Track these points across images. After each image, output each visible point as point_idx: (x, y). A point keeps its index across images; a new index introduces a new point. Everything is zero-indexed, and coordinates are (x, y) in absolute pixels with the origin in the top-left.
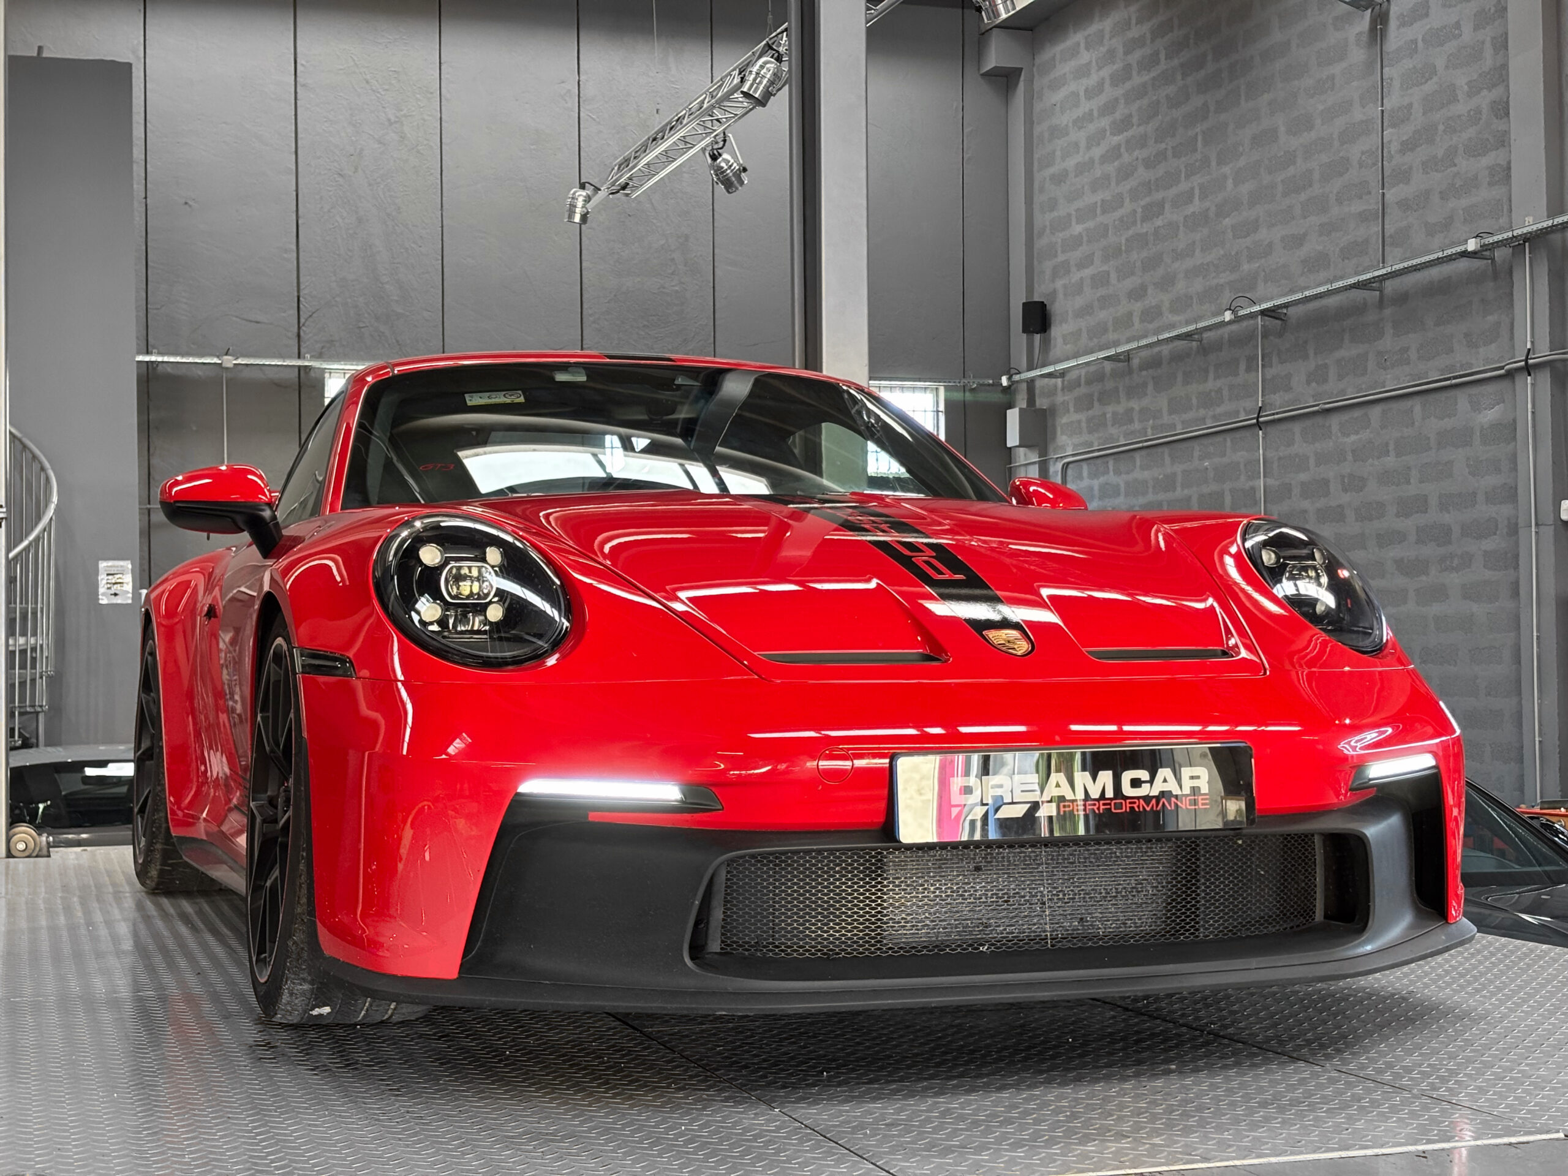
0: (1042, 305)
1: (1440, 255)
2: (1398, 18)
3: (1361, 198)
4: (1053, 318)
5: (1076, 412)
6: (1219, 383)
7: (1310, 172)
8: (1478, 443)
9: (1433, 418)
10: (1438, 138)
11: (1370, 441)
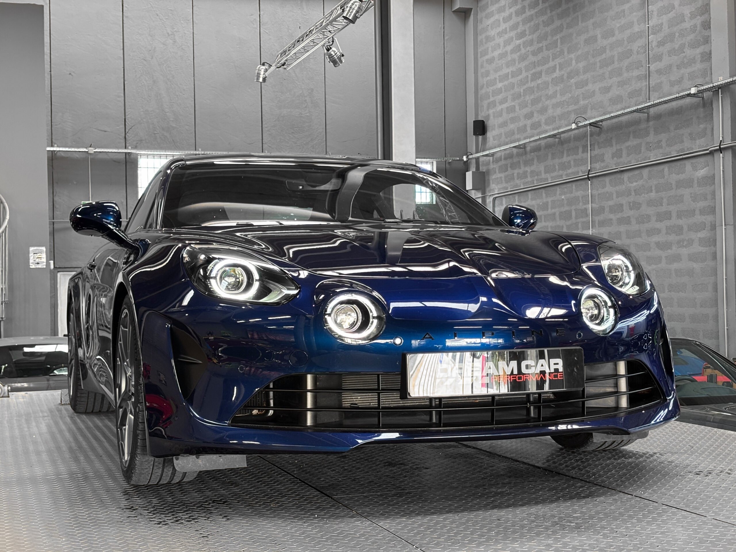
0: (483, 122)
1: (677, 95)
3: (638, 69)
4: (488, 128)
5: (499, 173)
6: (569, 158)
7: (613, 56)
8: (696, 186)
9: (674, 174)
10: (676, 39)
11: (643, 186)
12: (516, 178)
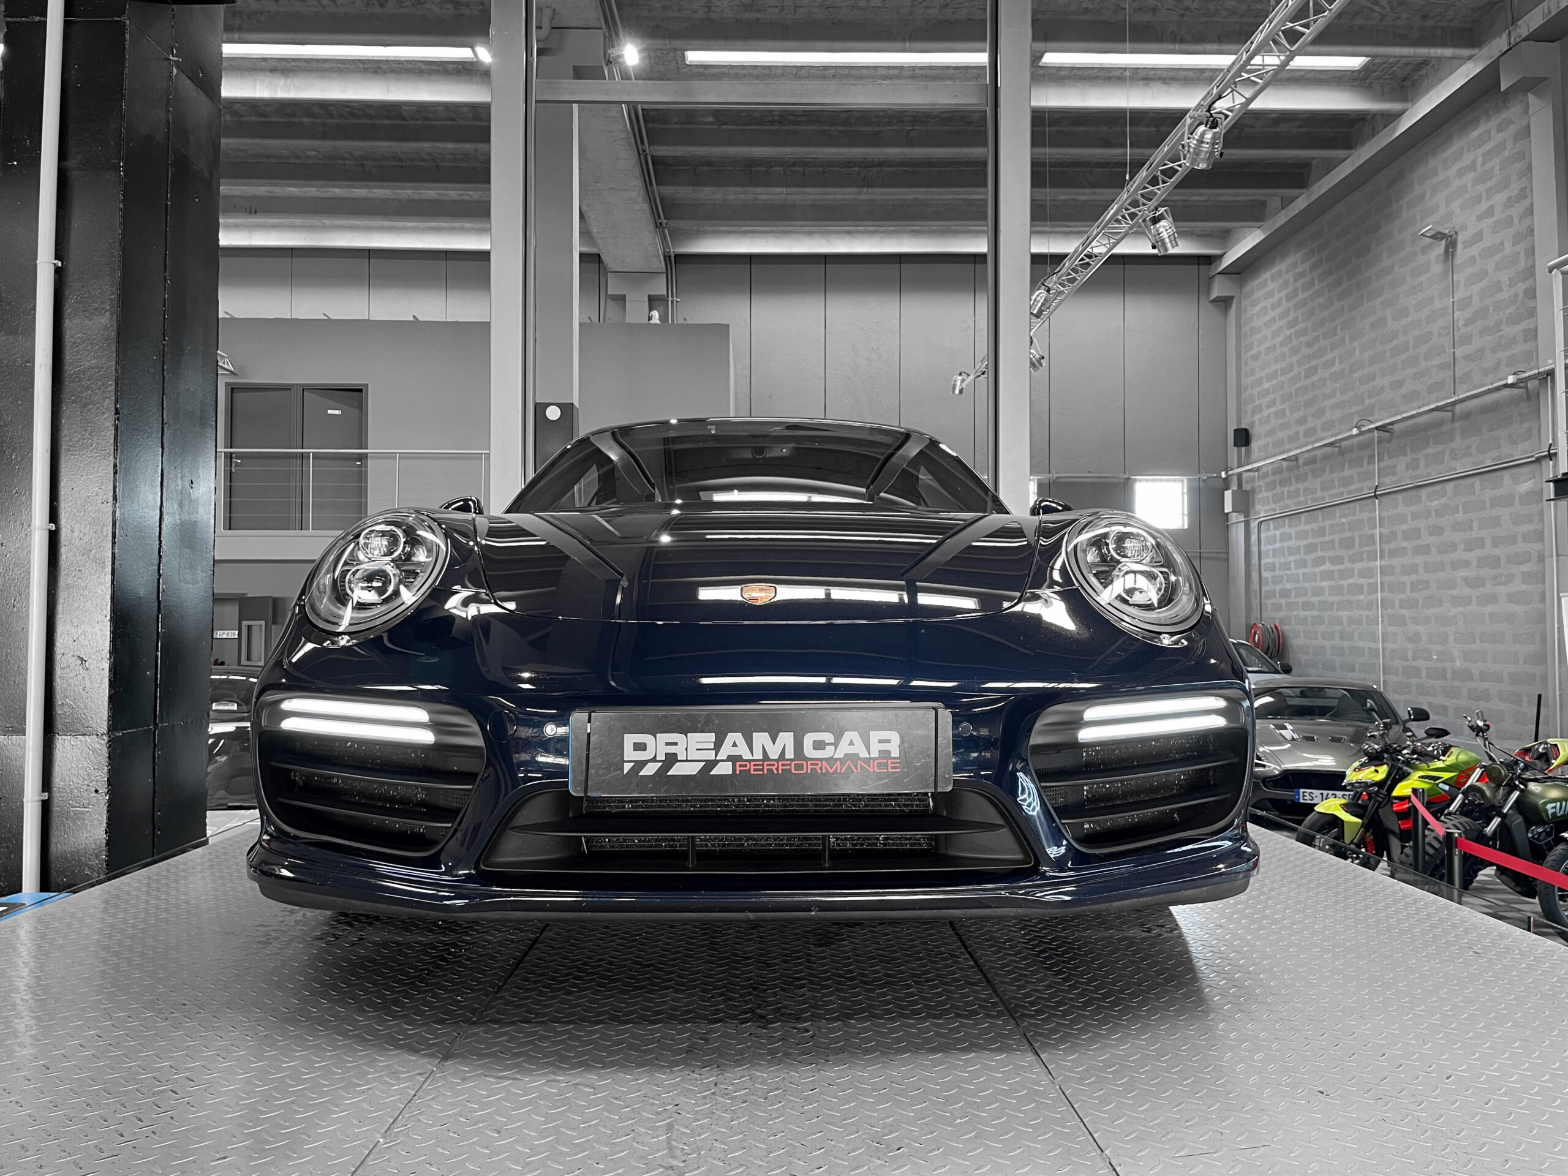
0: (1246, 430)
1: (1490, 387)
2: (1463, 243)
3: (1439, 355)
4: (1252, 437)
5: (1266, 491)
6: (1351, 472)
7: (1407, 342)
8: (1518, 504)
9: (1488, 490)
10: (1489, 316)
11: (1446, 505)
12: (1285, 497)
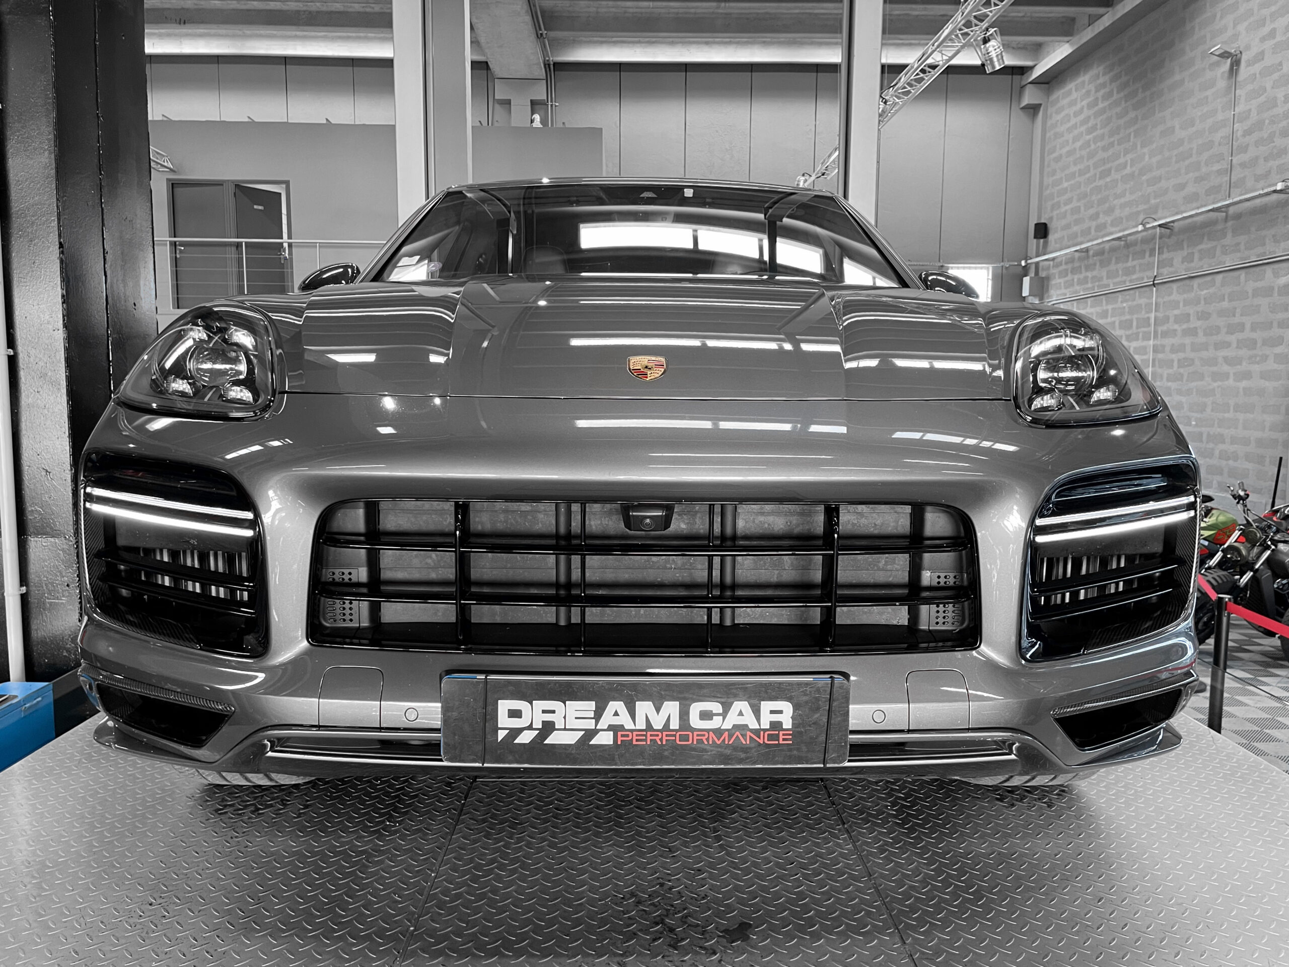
0: (1045, 225)
1: (1261, 192)
2: (1246, 62)
3: (1219, 162)
4: (1050, 231)
5: (1059, 278)
6: (1135, 262)
7: (1191, 149)
8: (1276, 295)
9: (1251, 282)
10: (1265, 128)
11: (1214, 294)
12: (1075, 284)
